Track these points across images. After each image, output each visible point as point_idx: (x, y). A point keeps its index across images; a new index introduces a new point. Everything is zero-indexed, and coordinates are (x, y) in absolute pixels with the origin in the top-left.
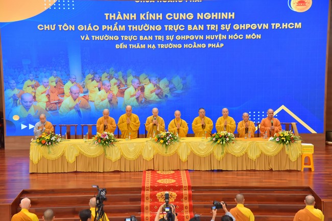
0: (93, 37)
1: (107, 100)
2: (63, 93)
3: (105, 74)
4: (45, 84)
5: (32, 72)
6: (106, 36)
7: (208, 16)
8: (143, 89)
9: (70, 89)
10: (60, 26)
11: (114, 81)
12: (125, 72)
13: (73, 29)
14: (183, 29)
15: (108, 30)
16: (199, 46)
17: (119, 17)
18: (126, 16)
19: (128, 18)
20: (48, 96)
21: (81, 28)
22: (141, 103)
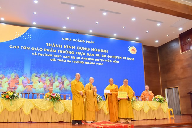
0: (39, 54)
1: (43, 88)
2: (18, 83)
3: (43, 74)
4: (8, 77)
5: (2, 70)
6: (46, 54)
7: (96, 50)
8: (63, 83)
9: (22, 81)
10: (22, 47)
11: (48, 78)
12: (54, 73)
13: (29, 49)
14: (85, 55)
15: (47, 51)
16: (92, 63)
17: (54, 45)
18: (57, 46)
19: (58, 47)
20: (9, 84)
21: (33, 49)
22: (62, 91)
